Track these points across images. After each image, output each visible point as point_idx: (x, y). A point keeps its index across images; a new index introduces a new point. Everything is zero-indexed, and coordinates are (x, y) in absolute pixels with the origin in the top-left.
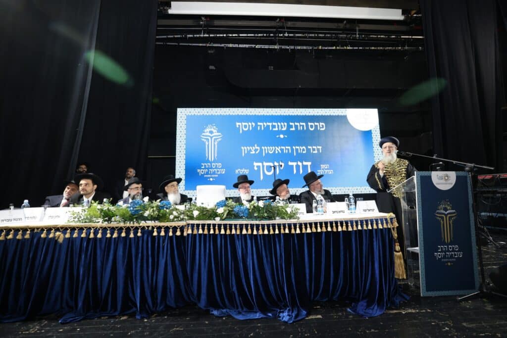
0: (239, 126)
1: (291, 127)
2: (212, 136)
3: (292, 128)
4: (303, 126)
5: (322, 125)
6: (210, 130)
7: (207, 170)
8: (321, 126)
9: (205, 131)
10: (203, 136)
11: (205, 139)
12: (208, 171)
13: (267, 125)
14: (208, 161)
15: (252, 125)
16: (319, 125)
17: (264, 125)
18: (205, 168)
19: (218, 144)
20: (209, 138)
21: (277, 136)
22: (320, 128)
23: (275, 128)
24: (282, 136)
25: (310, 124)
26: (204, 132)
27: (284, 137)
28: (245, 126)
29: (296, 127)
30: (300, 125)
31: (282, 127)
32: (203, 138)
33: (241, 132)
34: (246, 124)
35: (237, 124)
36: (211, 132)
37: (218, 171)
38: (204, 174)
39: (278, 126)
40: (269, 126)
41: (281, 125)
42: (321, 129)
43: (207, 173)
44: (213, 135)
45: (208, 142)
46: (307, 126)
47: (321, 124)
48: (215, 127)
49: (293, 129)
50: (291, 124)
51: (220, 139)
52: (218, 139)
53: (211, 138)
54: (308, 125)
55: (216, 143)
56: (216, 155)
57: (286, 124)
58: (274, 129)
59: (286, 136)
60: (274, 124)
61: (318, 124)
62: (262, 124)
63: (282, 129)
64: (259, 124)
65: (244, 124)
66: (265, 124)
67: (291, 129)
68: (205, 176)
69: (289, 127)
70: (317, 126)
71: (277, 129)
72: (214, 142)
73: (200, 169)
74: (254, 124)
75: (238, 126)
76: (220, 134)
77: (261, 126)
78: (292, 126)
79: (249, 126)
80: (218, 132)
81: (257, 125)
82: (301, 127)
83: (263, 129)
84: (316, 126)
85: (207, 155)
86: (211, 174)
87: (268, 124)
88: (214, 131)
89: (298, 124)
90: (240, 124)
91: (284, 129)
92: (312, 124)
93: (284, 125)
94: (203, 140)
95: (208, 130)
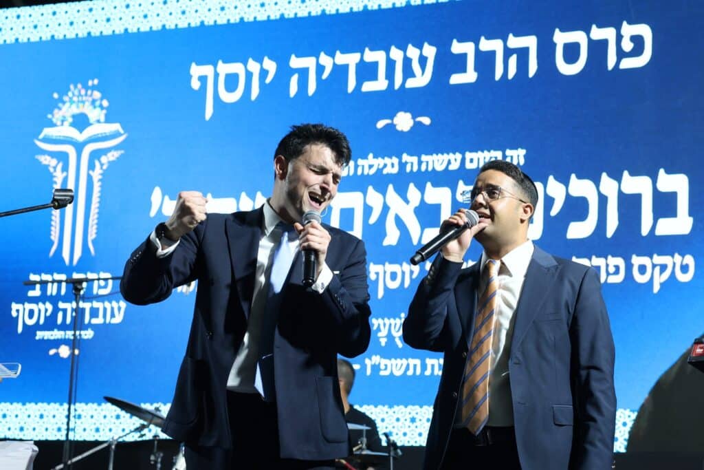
0: (203, 79)
1: (459, 63)
2: (80, 137)
3: (463, 69)
4: (523, 53)
5: (638, 41)
6: (75, 110)
7: (49, 307)
8: (627, 46)
9: (57, 116)
10: (47, 140)
11: (52, 154)
12: (56, 310)
13: (336, 67)
14: (56, 264)
15: (263, 73)
16: (619, 38)
17: (320, 69)
18: (43, 298)
19: (104, 180)
20: (70, 150)
21: (381, 124)
22: (621, 54)
23: (374, 77)
24: (404, 121)
25: (561, 38)
26: (52, 125)
27: (418, 125)
28: (232, 81)
29: (485, 61)
30: (508, 52)
31: (408, 72)
32: (44, 152)
33: (209, 112)
34: (237, 68)
35: (196, 71)
36: (81, 122)
37: (94, 313)
38: (37, 327)
39: (391, 64)
40: (345, 68)
41: (407, 62)
42: (627, 64)
43: (50, 323)
44: (89, 132)
45: (65, 169)
46: (546, 50)
47: (628, 30)
48: (97, 95)
49: (469, 76)
50: (457, 47)
51: (113, 156)
52: (105, 151)
53: (79, 147)
54: (553, 46)
55: (97, 174)
56: (92, 235)
57: (430, 51)
58: (368, 87)
59: (426, 121)
60: (370, 56)
61: (608, 33)
62: (309, 62)
63: (411, 83)
64: (296, 62)
65: (224, 68)
66: (325, 60)
67: (456, 79)
68: (40, 335)
69: (449, 63)
70: (604, 43)
71: (380, 84)
72: (91, 167)
73: (23, 299)
74: (270, 66)
75: (195, 85)
76: (116, 127)
77: (303, 73)
78: (463, 57)
79: (249, 75)
80: (108, 120)
81: (284, 72)
82: (513, 60)
83: (312, 88)
84: (599, 48)
85: (55, 237)
86: (63, 327)
87: (341, 58)
88: (95, 114)
89: (495, 45)
90: (207, 70)
91: (421, 80)
92: (578, 37)
93: (423, 61)
94: (45, 160)
95: (68, 110)
